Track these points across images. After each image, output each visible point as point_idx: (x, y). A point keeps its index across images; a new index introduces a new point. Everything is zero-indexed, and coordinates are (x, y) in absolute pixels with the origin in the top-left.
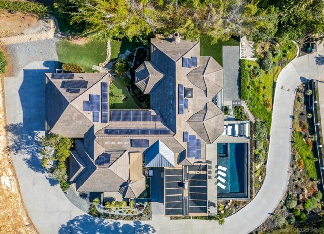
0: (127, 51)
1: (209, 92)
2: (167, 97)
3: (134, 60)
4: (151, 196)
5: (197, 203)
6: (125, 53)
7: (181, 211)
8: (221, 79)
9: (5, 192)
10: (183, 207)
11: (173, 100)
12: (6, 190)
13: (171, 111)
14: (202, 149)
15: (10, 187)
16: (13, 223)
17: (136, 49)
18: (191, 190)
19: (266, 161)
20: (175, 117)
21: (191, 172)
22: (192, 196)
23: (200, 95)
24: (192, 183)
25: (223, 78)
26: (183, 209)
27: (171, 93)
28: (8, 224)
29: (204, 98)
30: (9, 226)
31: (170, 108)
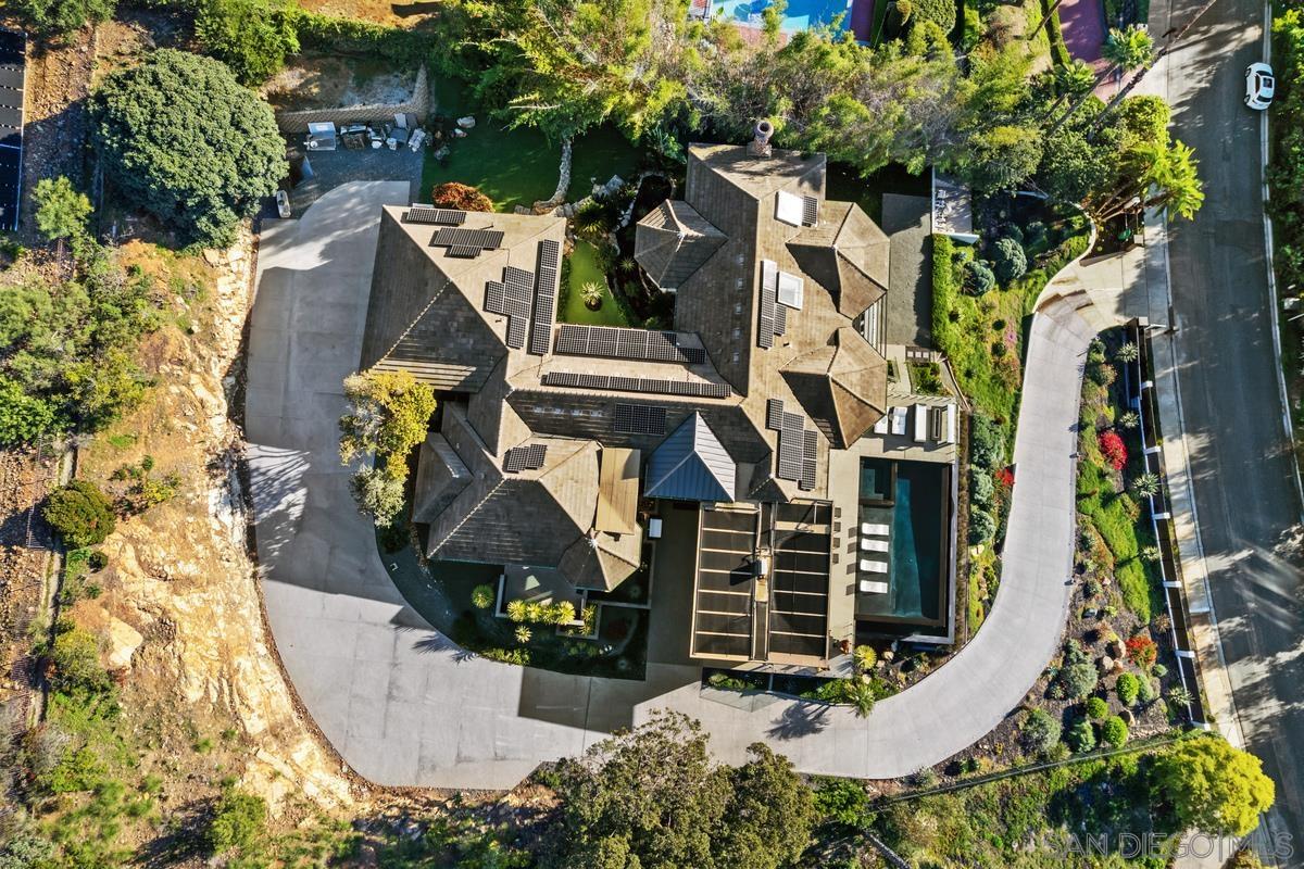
0: (615, 178)
1: (848, 297)
2: (726, 297)
3: (632, 206)
4: (650, 601)
5: (793, 623)
6: (610, 184)
7: (745, 643)
8: (883, 266)
9: (216, 539)
10: (751, 633)
11: (744, 304)
12: (217, 533)
13: (737, 333)
14: (820, 460)
15: (230, 526)
16: (224, 635)
17: (642, 176)
18: (779, 581)
19: (1003, 540)
20: (747, 352)
21: (781, 526)
22: (781, 601)
23: (821, 303)
24: (780, 561)
25: (887, 264)
26: (750, 639)
27: (740, 283)
28: (209, 633)
29: (830, 312)
30: (211, 642)
31: (733, 326)
